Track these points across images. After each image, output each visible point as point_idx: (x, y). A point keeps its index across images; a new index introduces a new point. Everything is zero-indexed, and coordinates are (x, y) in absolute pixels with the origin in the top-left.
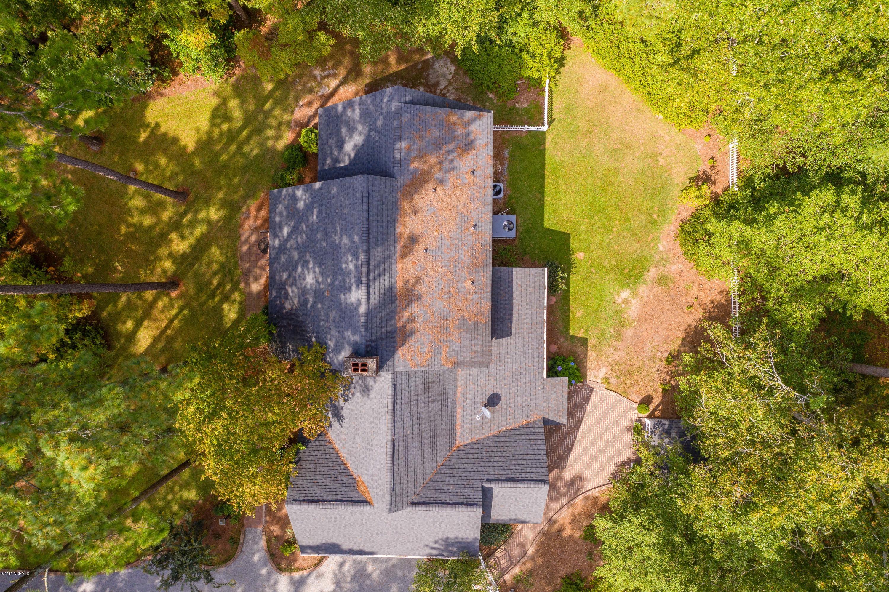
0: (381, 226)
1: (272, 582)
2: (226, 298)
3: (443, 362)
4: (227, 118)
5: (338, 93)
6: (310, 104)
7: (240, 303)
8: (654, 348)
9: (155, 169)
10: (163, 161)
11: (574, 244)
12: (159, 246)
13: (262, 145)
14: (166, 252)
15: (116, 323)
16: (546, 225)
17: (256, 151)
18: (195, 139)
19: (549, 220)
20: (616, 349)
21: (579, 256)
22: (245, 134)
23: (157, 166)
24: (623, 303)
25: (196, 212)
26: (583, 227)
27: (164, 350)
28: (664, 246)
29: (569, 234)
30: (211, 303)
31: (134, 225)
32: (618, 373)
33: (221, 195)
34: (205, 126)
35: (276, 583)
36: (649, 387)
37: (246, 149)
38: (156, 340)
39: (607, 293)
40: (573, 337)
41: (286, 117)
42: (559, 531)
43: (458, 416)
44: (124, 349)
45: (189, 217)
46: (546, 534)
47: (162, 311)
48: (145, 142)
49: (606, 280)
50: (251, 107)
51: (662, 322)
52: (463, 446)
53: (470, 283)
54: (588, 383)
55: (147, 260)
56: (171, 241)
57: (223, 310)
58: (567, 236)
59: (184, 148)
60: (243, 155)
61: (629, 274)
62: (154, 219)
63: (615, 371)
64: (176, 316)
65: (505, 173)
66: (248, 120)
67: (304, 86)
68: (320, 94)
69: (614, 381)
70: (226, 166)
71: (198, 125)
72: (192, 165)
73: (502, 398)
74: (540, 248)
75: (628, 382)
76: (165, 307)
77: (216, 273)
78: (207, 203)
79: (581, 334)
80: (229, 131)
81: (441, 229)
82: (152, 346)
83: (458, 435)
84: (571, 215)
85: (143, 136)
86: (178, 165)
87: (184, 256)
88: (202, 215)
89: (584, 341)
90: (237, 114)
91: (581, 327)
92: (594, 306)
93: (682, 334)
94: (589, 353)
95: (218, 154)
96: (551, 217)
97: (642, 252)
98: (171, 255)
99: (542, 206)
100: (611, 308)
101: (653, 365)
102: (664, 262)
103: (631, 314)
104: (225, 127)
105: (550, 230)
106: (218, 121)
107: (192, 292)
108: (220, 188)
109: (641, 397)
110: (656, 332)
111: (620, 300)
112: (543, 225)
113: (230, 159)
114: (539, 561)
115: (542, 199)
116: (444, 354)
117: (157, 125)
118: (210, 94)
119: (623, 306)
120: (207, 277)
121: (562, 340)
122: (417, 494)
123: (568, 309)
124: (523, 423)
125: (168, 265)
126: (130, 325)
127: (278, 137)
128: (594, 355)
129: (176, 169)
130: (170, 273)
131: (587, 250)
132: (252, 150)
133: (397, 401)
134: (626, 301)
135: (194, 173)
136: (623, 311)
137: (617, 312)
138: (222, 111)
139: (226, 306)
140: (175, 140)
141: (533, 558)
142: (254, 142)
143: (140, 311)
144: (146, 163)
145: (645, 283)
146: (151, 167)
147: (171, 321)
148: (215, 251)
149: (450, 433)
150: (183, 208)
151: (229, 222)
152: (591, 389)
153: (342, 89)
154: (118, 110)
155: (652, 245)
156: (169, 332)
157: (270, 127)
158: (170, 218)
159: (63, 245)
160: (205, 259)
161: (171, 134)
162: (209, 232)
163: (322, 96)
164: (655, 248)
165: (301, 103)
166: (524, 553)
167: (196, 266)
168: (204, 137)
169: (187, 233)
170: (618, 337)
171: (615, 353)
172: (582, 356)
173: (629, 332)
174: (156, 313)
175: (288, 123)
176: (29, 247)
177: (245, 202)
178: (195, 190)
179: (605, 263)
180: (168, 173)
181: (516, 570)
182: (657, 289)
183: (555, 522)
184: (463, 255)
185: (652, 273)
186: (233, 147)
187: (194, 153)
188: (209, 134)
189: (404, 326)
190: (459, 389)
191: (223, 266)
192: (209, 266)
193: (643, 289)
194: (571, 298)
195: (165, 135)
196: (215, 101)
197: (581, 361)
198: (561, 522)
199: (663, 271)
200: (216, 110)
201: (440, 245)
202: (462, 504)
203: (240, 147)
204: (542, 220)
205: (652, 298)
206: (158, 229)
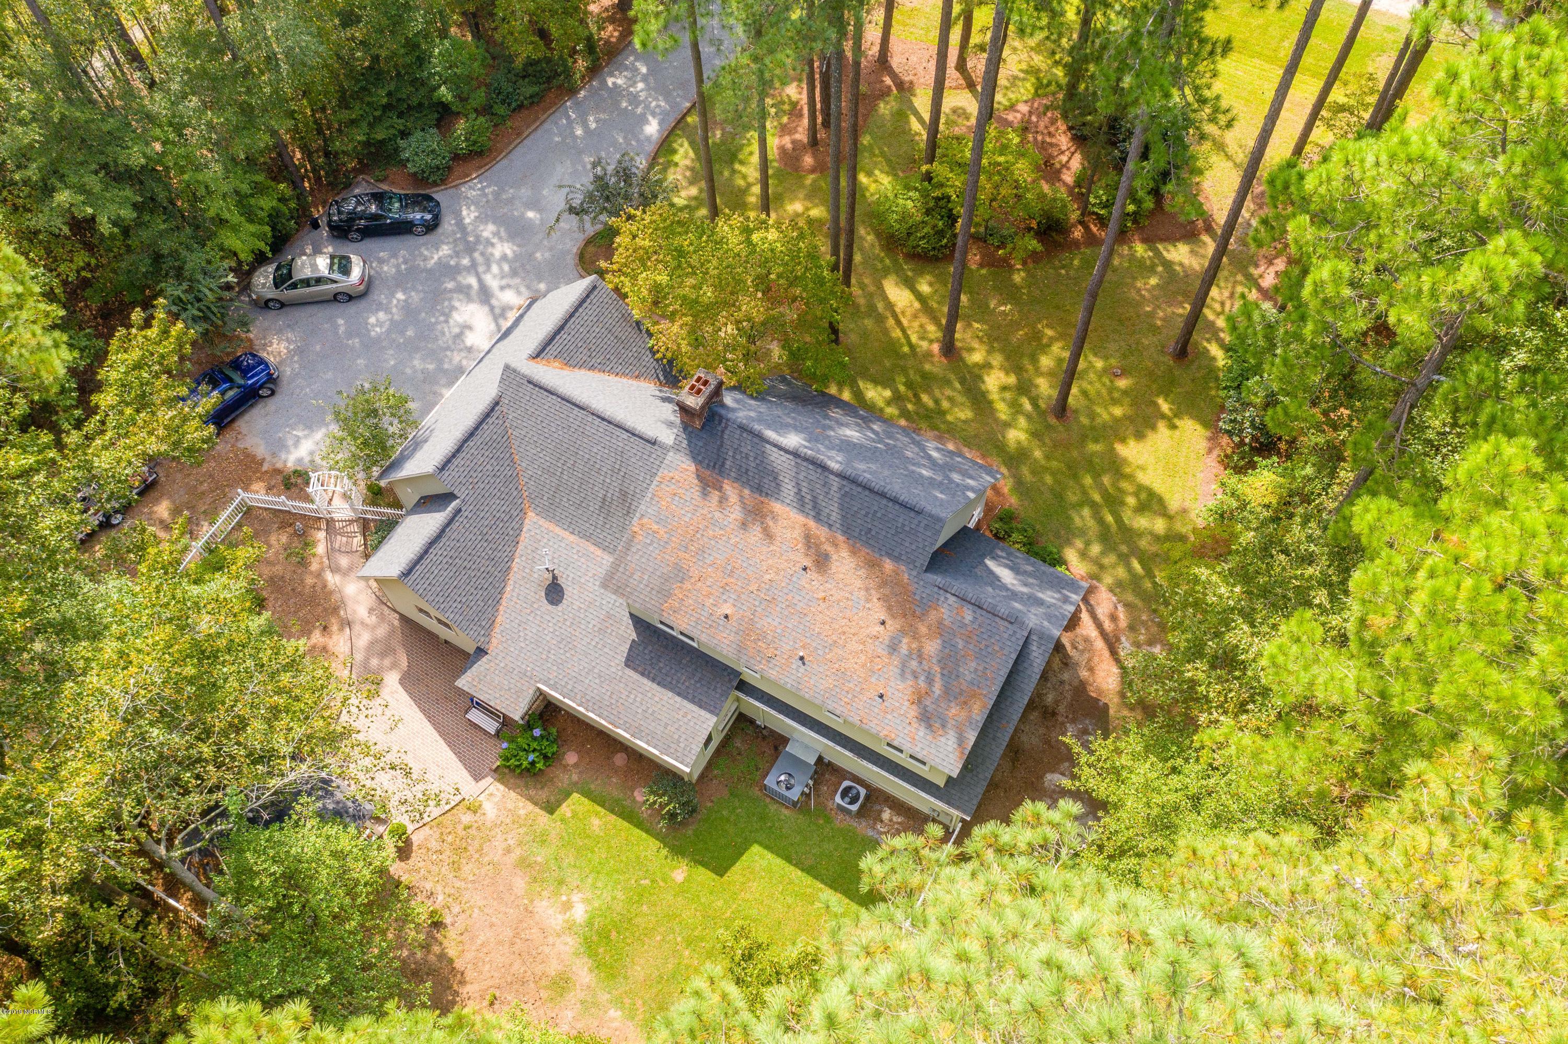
0: (866, 515)
1: (523, 289)
2: (897, 399)
3: (645, 520)
4: (1142, 508)
5: (1113, 663)
6: (1113, 618)
7: (881, 410)
8: (471, 907)
9: (1112, 399)
10: (1118, 411)
11: (703, 875)
12: (1008, 358)
13: (1082, 532)
14: (995, 363)
15: (936, 276)
16: (756, 849)
17: (1078, 521)
18: (1130, 459)
19: (762, 857)
20: (508, 851)
21: (680, 871)
22: (1110, 519)
23: (1115, 402)
24: (568, 901)
25: (1029, 417)
26: (720, 903)
27: (872, 308)
28: (613, 1020)
29: (722, 876)
30: (900, 380)
31: (1049, 345)
32: (473, 832)
33: (1038, 454)
34: (1144, 478)
35: (519, 293)
36: (422, 864)
37: (1086, 512)
38: (890, 306)
39: (599, 884)
40: (568, 795)
41: (1108, 580)
42: (325, 628)
43: (566, 534)
44: (899, 271)
45: (1028, 406)
46: (335, 610)
47: (922, 326)
48: (1156, 405)
49: (620, 895)
50: (1143, 543)
51: (500, 943)
52: (523, 520)
53: (728, 612)
54: (489, 780)
55: (996, 339)
56: (1007, 373)
57: (885, 388)
58: (720, 870)
59: (1123, 440)
60: (1081, 504)
61: (604, 935)
62: (1044, 369)
63: (478, 829)
64: (907, 337)
65: (870, 833)
66: (1128, 534)
67: (1144, 623)
68: (1123, 639)
69: (467, 818)
70: (1075, 477)
71: (1150, 471)
72: (1096, 441)
73: (550, 607)
74: (728, 820)
75: (450, 839)
76: (925, 331)
77: (937, 402)
78: (1035, 434)
79: (565, 809)
80: (1123, 503)
81: (823, 605)
82: (885, 298)
83: (542, 522)
84: (748, 896)
85: (1165, 406)
86: (1104, 426)
87: (980, 378)
88: (1022, 421)
89: (550, 809)
90: (1142, 522)
91: (575, 815)
92: (593, 852)
93: (459, 964)
94: (530, 807)
95: (1097, 476)
96: (764, 863)
97: (626, 978)
98: (987, 366)
99: (788, 859)
100: (573, 879)
101: (447, 891)
102: (588, 1005)
103: (544, 903)
104: (1131, 501)
105: (746, 849)
106: (1143, 496)
107: (927, 367)
108: (1047, 458)
109: (415, 844)
110: (492, 925)
111: (576, 898)
112: (761, 844)
113: (1082, 486)
114: (310, 581)
115: (798, 865)
116: (655, 527)
117: (1174, 427)
118: (1187, 504)
119: (564, 898)
120: (937, 392)
121: (575, 777)
122: (505, 418)
123: (612, 811)
124: (499, 619)
125: (977, 357)
126: (924, 288)
127: (1083, 555)
128: (522, 812)
129: (1099, 421)
130: (965, 354)
131: (682, 890)
132: (1082, 517)
133: (633, 439)
134: (567, 906)
135: (1084, 438)
136: (557, 894)
137: (561, 882)
138: (1156, 507)
139: (888, 393)
140: (1140, 436)
141: (319, 575)
142: (1091, 523)
143: (935, 305)
144: (1125, 393)
145: (577, 954)
146: (1116, 395)
147: (903, 330)
148: (963, 414)
149: (550, 512)
150: (1043, 405)
151: (997, 447)
152: (477, 777)
153: (1115, 670)
154: (1213, 393)
155: (626, 1000)
156: (891, 322)
157: (1103, 553)
158: (1037, 386)
159: (1063, 267)
160: (960, 399)
161: (1151, 437)
162: (996, 420)
163: (1118, 640)
164: (618, 1003)
165: (1120, 608)
166: (335, 570)
167: (958, 386)
168: (1128, 470)
169: (1008, 395)
170: (524, 863)
171: (504, 845)
172: (532, 792)
173: (520, 883)
174: (924, 320)
175: (1098, 578)
176: (1078, 233)
177: (1014, 476)
178: (1061, 428)
179: (645, 908)
180: (1099, 410)
181: (321, 549)
182: (553, 968)
183: (341, 629)
184: (770, 622)
185: (583, 973)
186: (1097, 497)
187: (1113, 450)
188: (1130, 477)
189: (720, 489)
190: (599, 552)
191: (942, 413)
192: (950, 399)
193: (569, 944)
194: (626, 824)
195: (1153, 428)
196: (1174, 504)
197: (527, 787)
198: (335, 637)
199: (574, 996)
200: (1161, 501)
201: (803, 593)
202: (454, 456)
203: (1093, 505)
204: (767, 847)
205: (547, 950)
206: (1030, 368)
